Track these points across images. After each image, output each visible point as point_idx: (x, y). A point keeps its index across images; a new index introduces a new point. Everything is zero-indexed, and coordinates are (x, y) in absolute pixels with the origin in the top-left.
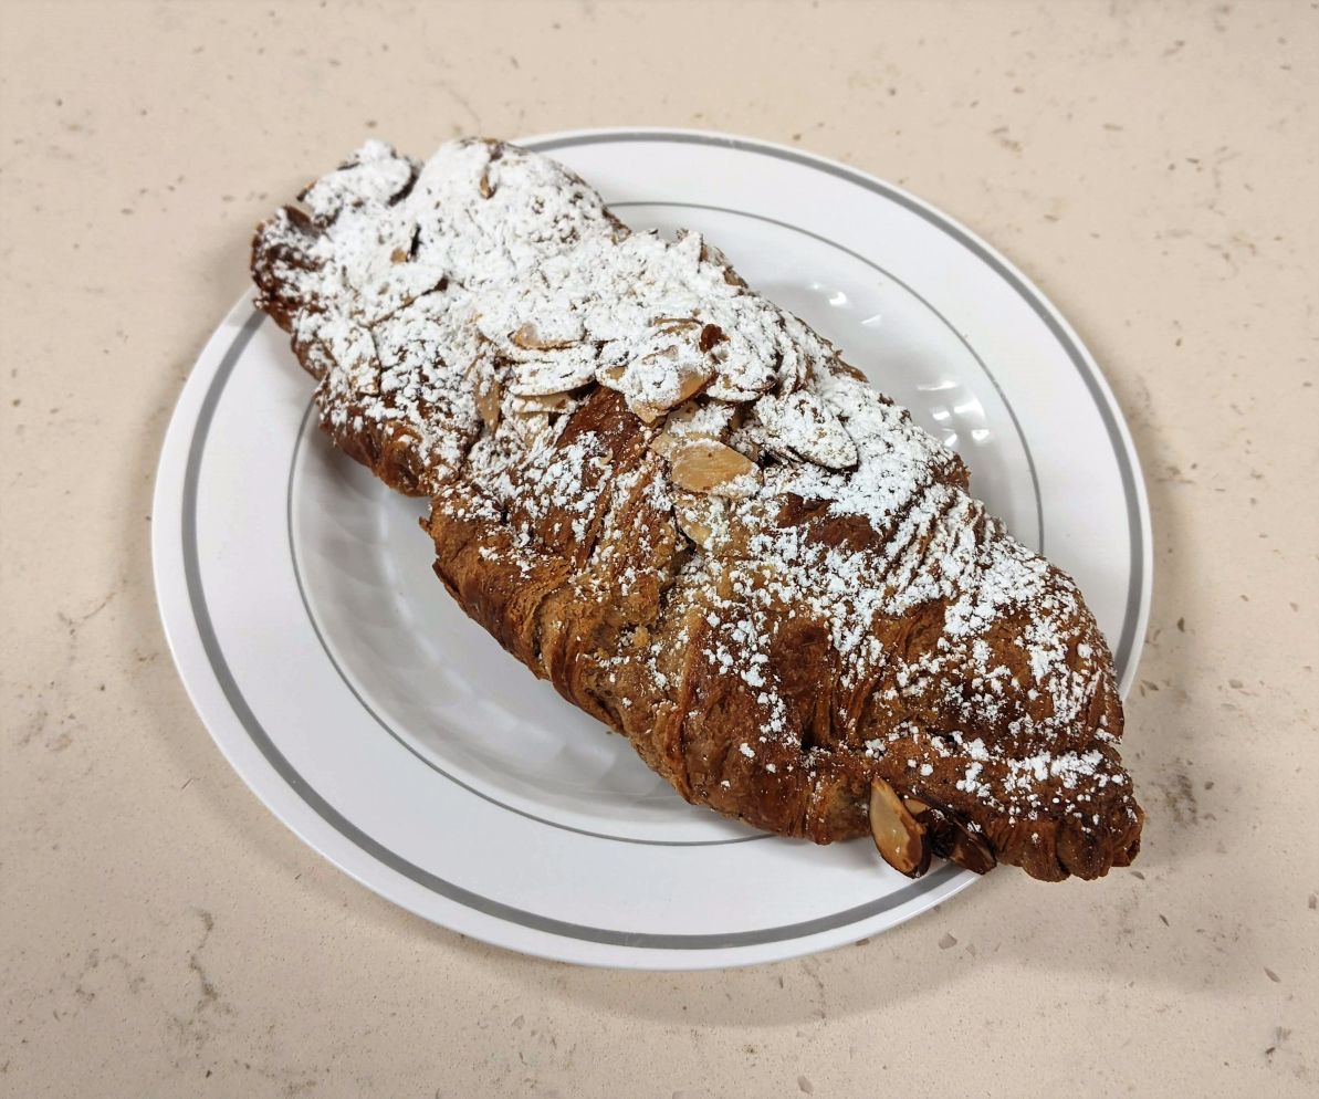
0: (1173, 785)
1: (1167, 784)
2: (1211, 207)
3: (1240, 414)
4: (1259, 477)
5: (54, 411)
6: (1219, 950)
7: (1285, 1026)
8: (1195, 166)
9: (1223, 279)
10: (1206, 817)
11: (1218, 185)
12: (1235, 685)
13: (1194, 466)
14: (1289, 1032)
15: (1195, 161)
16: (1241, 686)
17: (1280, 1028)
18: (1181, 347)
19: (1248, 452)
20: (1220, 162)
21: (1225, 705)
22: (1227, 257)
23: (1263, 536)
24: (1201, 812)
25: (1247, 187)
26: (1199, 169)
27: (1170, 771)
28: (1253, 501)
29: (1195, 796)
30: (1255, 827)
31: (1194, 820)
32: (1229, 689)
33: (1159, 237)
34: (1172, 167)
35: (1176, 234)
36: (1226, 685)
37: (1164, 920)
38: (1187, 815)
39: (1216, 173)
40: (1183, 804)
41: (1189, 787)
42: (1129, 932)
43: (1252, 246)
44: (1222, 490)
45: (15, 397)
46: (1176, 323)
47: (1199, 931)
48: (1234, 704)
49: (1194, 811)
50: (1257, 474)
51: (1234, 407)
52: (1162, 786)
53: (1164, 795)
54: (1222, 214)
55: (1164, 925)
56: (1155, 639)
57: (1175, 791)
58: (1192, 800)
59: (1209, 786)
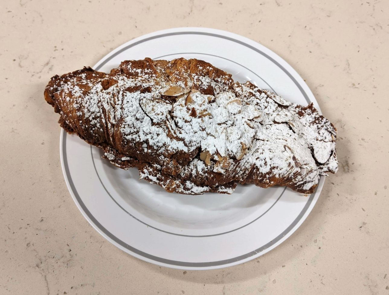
0: (344, 163)
1: (342, 162)
2: (371, 16)
3: (373, 71)
4: (375, 88)
5: (72, 52)
6: (351, 203)
7: (365, 222)
8: (368, 4)
9: (372, 35)
10: (351, 171)
11: (374, 10)
12: (363, 139)
13: (359, 84)
14: (366, 223)
15: (369, 3)
16: (364, 140)
17: (364, 222)
18: (359, 53)
19: (373, 81)
20: (375, 4)
21: (359, 144)
22: (374, 29)
23: (375, 103)
24: (350, 170)
25: (382, 10)
26: (369, 5)
27: (344, 159)
28: (373, 94)
29: (349, 166)
30: (363, 174)
31: (348, 172)
32: (361, 140)
33: (356, 23)
34: (362, 4)
35: (361, 22)
36: (360, 139)
37: (338, 194)
38: (347, 170)
39: (374, 6)
40: (346, 168)
41: (348, 164)
42: (329, 196)
43: (381, 27)
44: (366, 90)
45: (62, 48)
46: (358, 46)
47: (346, 198)
48: (362, 144)
49: (349, 169)
50: (375, 87)
51: (371, 69)
52: (341, 163)
53: (341, 165)
54: (374, 18)
55: (338, 196)
56: (344, 127)
57: (344, 164)
58: (349, 167)
59: (353, 164)
